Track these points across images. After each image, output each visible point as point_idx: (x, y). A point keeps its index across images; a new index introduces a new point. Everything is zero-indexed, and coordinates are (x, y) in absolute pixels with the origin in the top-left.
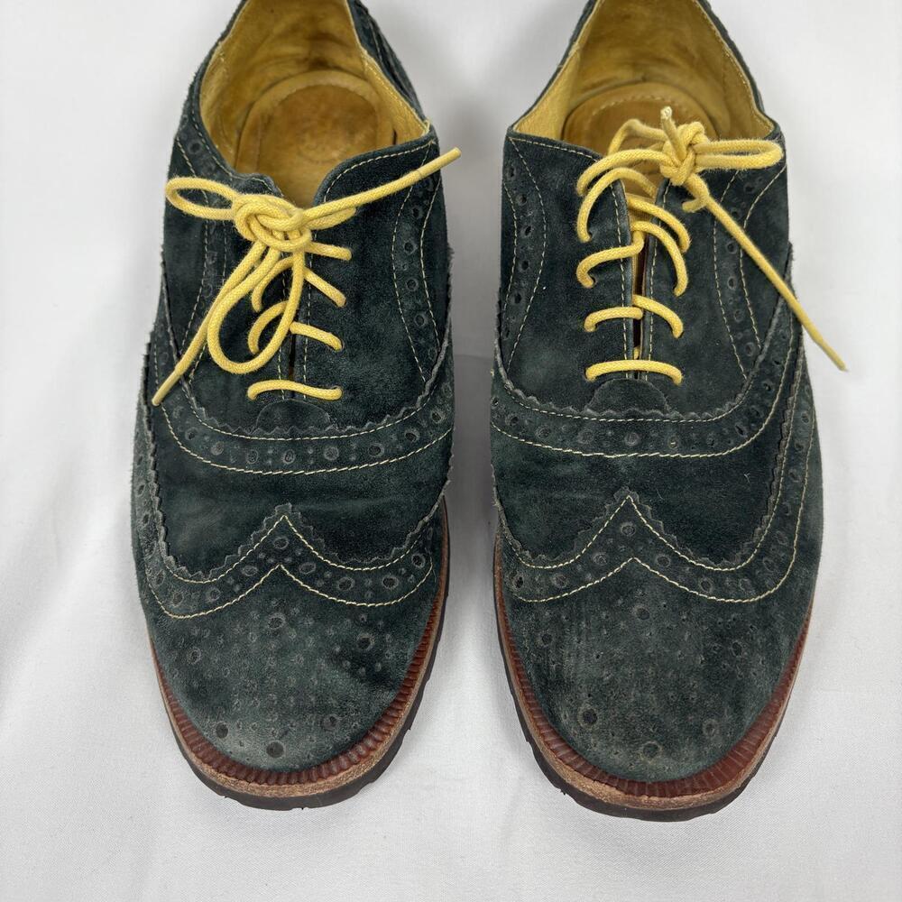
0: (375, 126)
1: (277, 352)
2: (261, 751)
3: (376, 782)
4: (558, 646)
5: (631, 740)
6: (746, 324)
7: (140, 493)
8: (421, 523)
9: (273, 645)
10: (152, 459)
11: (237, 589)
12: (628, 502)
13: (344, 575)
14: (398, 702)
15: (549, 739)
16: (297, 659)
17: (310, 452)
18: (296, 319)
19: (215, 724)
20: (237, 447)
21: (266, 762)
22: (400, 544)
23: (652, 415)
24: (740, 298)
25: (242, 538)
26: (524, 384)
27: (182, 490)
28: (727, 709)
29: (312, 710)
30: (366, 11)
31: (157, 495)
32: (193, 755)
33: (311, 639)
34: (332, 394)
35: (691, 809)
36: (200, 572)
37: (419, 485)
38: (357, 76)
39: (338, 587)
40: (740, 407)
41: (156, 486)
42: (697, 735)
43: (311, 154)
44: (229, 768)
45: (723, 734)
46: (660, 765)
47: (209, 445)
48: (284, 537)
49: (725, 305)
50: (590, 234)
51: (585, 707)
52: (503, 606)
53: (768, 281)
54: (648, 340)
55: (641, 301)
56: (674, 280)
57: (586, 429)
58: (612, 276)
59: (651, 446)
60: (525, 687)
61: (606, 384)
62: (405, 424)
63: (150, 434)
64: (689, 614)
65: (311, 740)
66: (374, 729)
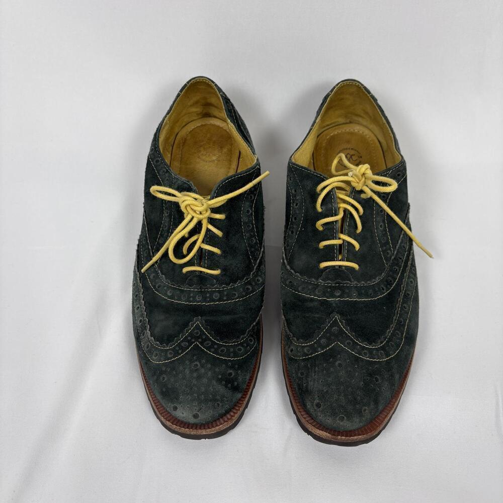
0: (232, 145)
1: (195, 255)
2: (191, 416)
3: (234, 429)
4: (307, 377)
5: (334, 414)
6: (387, 243)
7: (137, 309)
8: (252, 325)
9: (195, 375)
10: (142, 296)
11: (180, 351)
12: (336, 319)
13: (222, 347)
14: (243, 397)
15: (303, 413)
16: (205, 380)
17: (208, 295)
18: (203, 242)
19: (172, 405)
20: (178, 292)
21: (192, 420)
22: (244, 334)
23: (347, 283)
24: (384, 232)
25: (181, 331)
26: (294, 268)
27: (156, 310)
28: (372, 403)
29: (211, 401)
30: (229, 100)
31: (145, 311)
32: (162, 417)
33: (210, 373)
34: (216, 272)
35: (357, 442)
36: (165, 344)
37: (251, 309)
38: (223, 120)
39: (220, 352)
40: (383, 279)
41: (145, 308)
42: (360, 413)
43: (204, 157)
44: (177, 423)
45: (370, 413)
46: (345, 424)
47: (166, 291)
48: (198, 331)
49: (378, 236)
50: (322, 209)
51: (317, 401)
52: (285, 359)
53: (397, 224)
54: (345, 252)
55: (342, 236)
56: (356, 227)
57: (319, 288)
58: (330, 226)
59: (346, 296)
60: (294, 392)
61: (327, 270)
62: (246, 284)
63: (141, 285)
64: (358, 365)
65: (210, 412)
66: (233, 408)
